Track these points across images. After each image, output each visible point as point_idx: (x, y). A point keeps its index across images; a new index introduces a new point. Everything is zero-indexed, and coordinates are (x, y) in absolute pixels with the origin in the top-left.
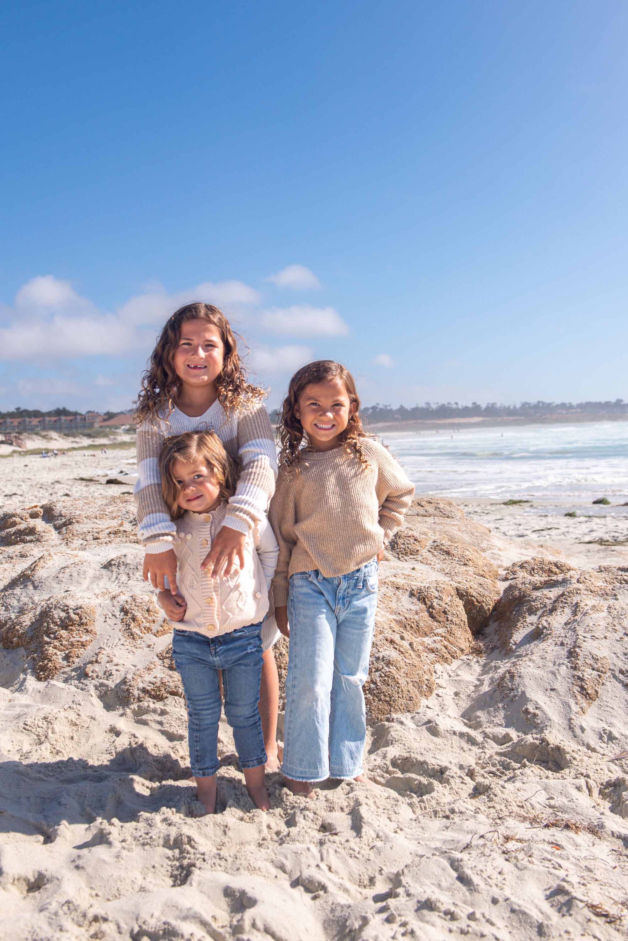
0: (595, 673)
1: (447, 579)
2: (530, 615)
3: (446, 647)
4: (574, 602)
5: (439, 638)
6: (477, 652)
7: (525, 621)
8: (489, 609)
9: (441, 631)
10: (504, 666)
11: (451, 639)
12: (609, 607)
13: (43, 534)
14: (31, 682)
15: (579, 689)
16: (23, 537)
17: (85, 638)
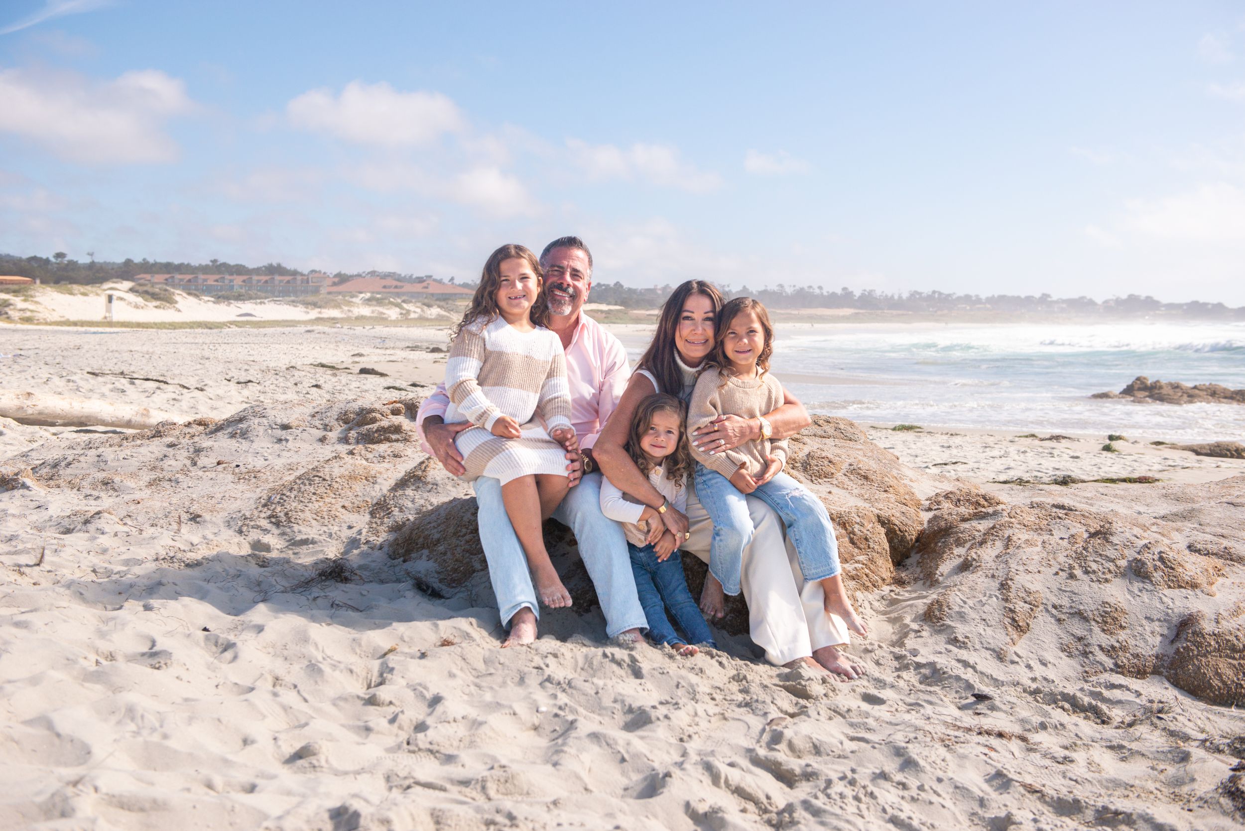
0: (1028, 606)
1: (867, 505)
2: (956, 546)
3: (867, 575)
4: (1006, 536)
5: (860, 566)
6: (900, 582)
7: (952, 553)
8: (911, 540)
9: (861, 558)
10: (932, 595)
11: (872, 567)
12: (1044, 542)
13: (411, 433)
15: (1010, 621)
16: (387, 435)
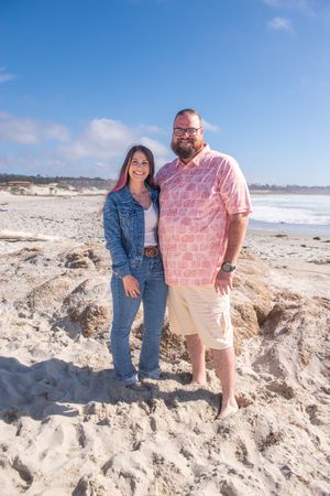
0: (309, 353)
1: (250, 301)
2: (283, 320)
3: (248, 332)
4: (302, 318)
5: (246, 328)
6: (260, 334)
7: (281, 323)
8: (266, 315)
9: (246, 325)
10: (271, 344)
11: (250, 328)
13: (89, 265)
14: (82, 338)
15: (301, 360)
16: (80, 265)
17: (103, 320)
